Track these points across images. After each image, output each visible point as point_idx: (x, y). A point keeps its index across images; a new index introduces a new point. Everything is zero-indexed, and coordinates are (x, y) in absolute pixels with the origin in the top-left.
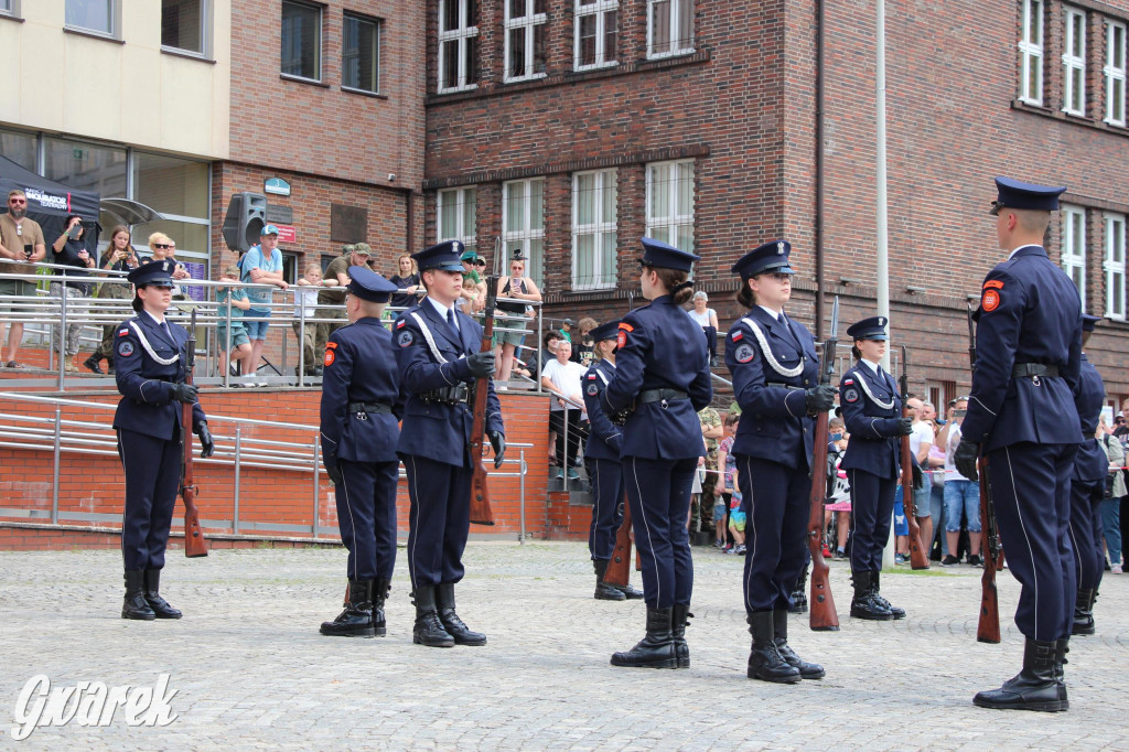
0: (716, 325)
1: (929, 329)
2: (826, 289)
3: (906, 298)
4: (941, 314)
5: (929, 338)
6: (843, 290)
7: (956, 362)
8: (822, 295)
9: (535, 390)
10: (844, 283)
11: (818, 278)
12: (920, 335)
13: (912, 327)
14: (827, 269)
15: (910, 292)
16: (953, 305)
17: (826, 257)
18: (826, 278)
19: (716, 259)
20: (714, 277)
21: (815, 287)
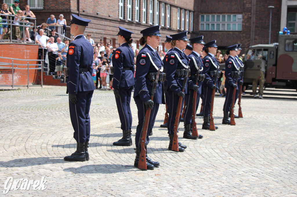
0: (66, 24)
1: (101, 24)
2: (80, 13)
3: (97, 16)
4: (104, 20)
5: (101, 26)
6: (84, 13)
7: (107, 33)
8: (79, 15)
9: (34, 43)
10: (84, 11)
11: (78, 9)
12: (99, 25)
13: (97, 23)
14: (80, 7)
15: (97, 14)
16: (106, 18)
17: (80, 4)
18: (80, 10)
19: (50, 3)
20: (50, 8)
21: (77, 12)
